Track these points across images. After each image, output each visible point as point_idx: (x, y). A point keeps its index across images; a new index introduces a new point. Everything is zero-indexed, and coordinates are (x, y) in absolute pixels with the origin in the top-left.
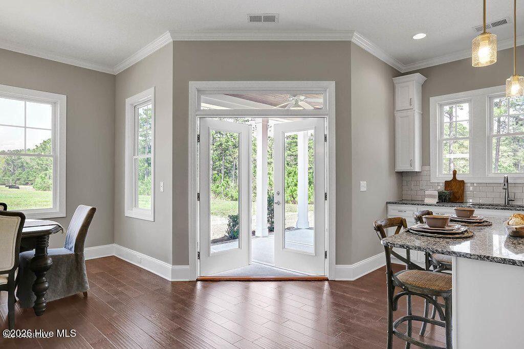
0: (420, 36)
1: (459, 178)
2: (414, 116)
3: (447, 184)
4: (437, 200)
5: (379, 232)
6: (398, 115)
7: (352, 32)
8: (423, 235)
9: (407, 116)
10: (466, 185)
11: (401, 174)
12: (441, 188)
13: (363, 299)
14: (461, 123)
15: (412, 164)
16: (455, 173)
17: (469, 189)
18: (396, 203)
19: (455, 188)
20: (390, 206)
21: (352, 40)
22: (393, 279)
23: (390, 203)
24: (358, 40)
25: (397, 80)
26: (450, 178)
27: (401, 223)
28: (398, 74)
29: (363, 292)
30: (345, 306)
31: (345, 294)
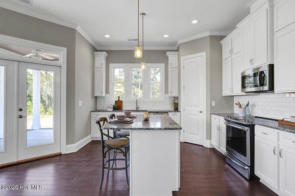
0: (107, 36)
1: (120, 99)
2: (103, 71)
3: (116, 102)
4: (112, 109)
5: (98, 124)
6: (96, 70)
7: (77, 25)
8: (116, 124)
9: (100, 71)
10: (123, 102)
11: (96, 97)
12: (114, 104)
13: (83, 159)
14: (116, 76)
15: (102, 93)
16: (119, 97)
17: (124, 104)
18: (95, 111)
19: (119, 104)
20: (92, 113)
21: (77, 29)
22: (104, 144)
23: (92, 111)
24: (79, 29)
25: (96, 53)
26: (117, 99)
27: (105, 120)
28: (96, 50)
29: (83, 156)
30: (74, 165)
31: (73, 159)
